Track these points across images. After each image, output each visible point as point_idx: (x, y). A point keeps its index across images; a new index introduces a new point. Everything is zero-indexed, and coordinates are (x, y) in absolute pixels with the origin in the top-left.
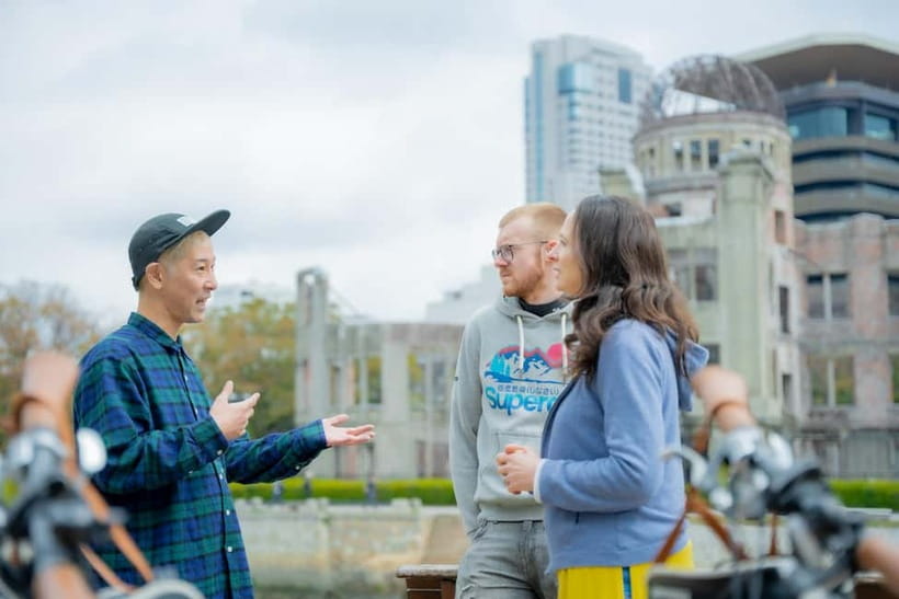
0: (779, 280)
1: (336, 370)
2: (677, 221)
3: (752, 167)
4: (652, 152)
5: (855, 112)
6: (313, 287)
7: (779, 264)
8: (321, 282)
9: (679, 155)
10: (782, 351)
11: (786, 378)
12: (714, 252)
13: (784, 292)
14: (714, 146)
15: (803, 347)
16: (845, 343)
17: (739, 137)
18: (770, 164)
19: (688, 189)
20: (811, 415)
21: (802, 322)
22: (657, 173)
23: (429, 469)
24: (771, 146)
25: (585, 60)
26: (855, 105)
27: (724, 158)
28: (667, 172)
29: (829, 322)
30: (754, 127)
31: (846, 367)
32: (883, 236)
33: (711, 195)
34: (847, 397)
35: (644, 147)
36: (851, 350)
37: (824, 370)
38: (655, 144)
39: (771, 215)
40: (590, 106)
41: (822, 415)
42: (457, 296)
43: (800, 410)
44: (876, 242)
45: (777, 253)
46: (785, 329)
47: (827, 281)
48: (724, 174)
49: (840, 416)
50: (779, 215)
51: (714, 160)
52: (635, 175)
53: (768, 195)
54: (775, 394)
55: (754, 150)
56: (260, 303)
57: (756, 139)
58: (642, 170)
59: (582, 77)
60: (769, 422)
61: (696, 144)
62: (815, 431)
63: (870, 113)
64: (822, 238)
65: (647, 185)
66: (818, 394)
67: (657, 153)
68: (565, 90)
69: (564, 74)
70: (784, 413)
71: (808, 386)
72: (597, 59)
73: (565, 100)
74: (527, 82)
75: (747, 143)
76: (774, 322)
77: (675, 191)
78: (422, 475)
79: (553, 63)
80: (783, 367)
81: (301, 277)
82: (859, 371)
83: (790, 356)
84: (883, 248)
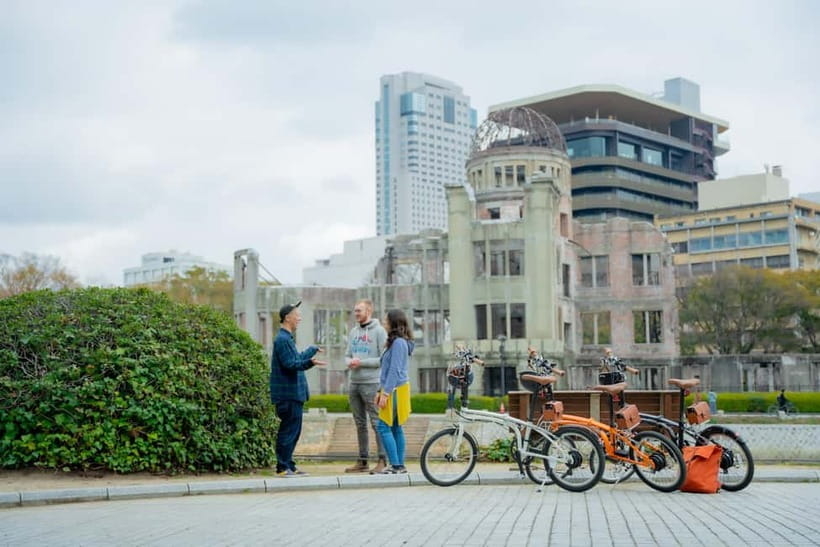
0: (563, 260)
1: (263, 320)
2: (497, 221)
3: (547, 186)
4: (480, 172)
5: (611, 139)
6: (246, 261)
7: (563, 249)
8: (253, 259)
9: (498, 174)
10: (565, 309)
11: (567, 325)
12: (522, 241)
13: (566, 268)
14: (521, 168)
15: (577, 305)
16: (604, 303)
17: (538, 164)
18: (557, 183)
19: (504, 199)
20: (582, 350)
21: (577, 288)
22: (483, 187)
23: (328, 388)
24: (558, 170)
25: (420, 90)
26: (611, 135)
27: (528, 180)
28: (490, 188)
29: (595, 288)
30: (548, 158)
31: (606, 318)
32: (630, 231)
33: (520, 203)
34: (605, 339)
35: (475, 169)
36: (609, 307)
37: (592, 320)
38: (482, 167)
39: (559, 217)
40: (424, 124)
41: (589, 350)
42: (326, 262)
43: (576, 347)
44: (626, 235)
45: (562, 241)
46: (567, 293)
47: (594, 260)
48: (528, 191)
49: (601, 351)
50: (563, 216)
51: (521, 178)
52: (469, 188)
53: (557, 205)
54: (560, 338)
55: (548, 174)
56: (201, 271)
57: (548, 166)
58: (473, 186)
59: (418, 103)
60: (556, 355)
61: (509, 169)
62: (585, 361)
63: (621, 141)
64: (591, 232)
65: (476, 196)
66: (587, 336)
67: (483, 173)
68: (406, 112)
69: (405, 100)
70: (565, 349)
71: (581, 331)
72: (430, 90)
73: (405, 119)
74: (377, 104)
75: (542, 169)
76: (560, 288)
77: (495, 200)
78: (324, 392)
79: (397, 92)
80: (565, 319)
81: (237, 256)
82: (613, 322)
83: (570, 311)
84: (630, 239)
